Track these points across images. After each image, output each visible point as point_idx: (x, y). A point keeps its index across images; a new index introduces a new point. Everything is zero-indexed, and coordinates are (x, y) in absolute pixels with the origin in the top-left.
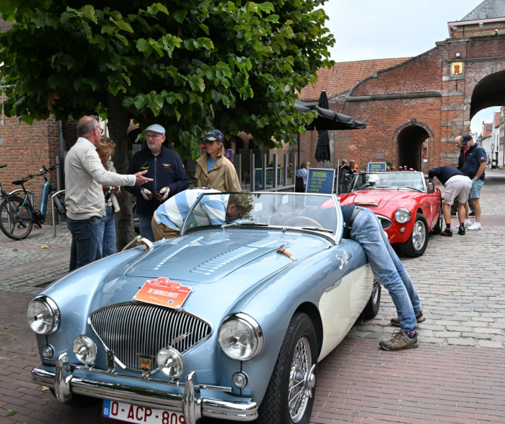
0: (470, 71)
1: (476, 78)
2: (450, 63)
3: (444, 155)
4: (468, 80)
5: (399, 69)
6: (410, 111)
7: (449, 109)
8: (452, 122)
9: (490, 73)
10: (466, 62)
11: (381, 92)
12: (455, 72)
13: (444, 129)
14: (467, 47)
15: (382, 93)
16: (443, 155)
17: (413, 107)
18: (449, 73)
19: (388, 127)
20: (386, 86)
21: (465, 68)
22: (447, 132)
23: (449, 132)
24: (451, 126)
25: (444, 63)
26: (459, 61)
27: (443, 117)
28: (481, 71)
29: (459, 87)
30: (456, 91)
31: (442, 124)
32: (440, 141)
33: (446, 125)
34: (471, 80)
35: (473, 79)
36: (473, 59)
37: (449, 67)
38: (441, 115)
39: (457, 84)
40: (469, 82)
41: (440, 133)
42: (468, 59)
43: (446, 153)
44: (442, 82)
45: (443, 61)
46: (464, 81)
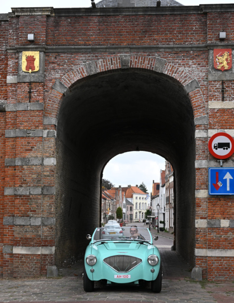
0: (54, 69)
1: (63, 82)
2: (19, 51)
3: (10, 219)
4: (50, 85)
7: (19, 134)
8: (23, 159)
9: (85, 74)
10: (45, 51)
12: (27, 68)
13: (10, 171)
14: (47, 26)
16: (7, 220)
18: (17, 66)
21: (45, 63)
22: (14, 176)
23: (18, 177)
24: (22, 166)
25: (9, 51)
26: (33, 48)
27: (8, 149)
28: (72, 69)
29: (34, 95)
30: (30, 102)
31: (6, 161)
32: (3, 193)
33: (13, 164)
34: (54, 84)
35: (57, 83)
36: (57, 47)
37: (17, 58)
38: (5, 146)
39: (30, 89)
40: (52, 88)
41: (4, 179)
42: (49, 47)
43: (14, 216)
44: (6, 85)
45: (8, 47)
46: (43, 86)
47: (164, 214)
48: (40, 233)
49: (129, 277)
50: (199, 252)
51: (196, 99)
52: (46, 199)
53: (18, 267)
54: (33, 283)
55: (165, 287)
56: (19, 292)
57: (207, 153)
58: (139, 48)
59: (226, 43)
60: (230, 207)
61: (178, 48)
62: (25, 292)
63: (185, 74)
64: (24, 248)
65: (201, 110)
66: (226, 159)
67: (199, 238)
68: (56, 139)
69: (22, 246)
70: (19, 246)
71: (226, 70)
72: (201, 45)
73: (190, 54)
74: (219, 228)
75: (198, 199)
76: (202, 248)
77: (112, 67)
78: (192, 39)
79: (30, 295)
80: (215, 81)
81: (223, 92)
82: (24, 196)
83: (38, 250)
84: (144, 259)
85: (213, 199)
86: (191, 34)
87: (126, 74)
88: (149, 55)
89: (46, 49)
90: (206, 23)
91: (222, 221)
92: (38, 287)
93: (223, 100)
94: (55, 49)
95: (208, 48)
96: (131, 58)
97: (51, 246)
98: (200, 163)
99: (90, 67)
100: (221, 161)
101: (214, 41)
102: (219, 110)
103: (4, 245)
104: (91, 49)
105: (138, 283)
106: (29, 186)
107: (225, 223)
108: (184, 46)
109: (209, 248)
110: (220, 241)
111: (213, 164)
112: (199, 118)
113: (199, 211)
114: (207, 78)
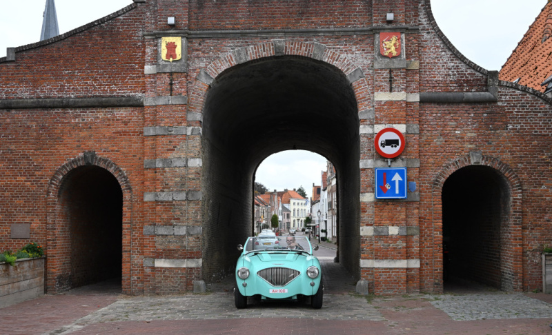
0: (198, 57)
1: (209, 72)
2: (157, 36)
3: (151, 229)
4: (194, 75)
5: (60, 45)
6: (82, 134)
7: (159, 132)
8: (165, 160)
9: (234, 63)
10: (188, 37)
11: (23, 93)
12: (168, 56)
13: (150, 174)
14: (190, 8)
15: (26, 95)
16: (147, 229)
17: (88, 126)
18: (156, 55)
19: (39, 167)
20: (35, 81)
21: (188, 50)
22: (154, 180)
23: (158, 180)
24: (163, 168)
25: (146, 37)
26: (174, 33)
27: (147, 149)
28: (218, 57)
29: (176, 87)
30: (171, 95)
31: (145, 163)
32: (143, 199)
33: (153, 167)
34: (199, 74)
35: (202, 73)
36: (201, 32)
37: (156, 45)
38: (143, 145)
39: (171, 80)
40: (196, 79)
41: (143, 183)
42: (192, 32)
43: (155, 225)
44: (144, 75)
45: (146, 33)
46: (186, 77)
47: (326, 222)
48: (185, 243)
49: (286, 291)
50: (364, 263)
51: (361, 91)
52: (192, 205)
53: (160, 282)
54: (179, 300)
55: (327, 302)
56: (162, 310)
57: (373, 151)
58: (295, 32)
59: (393, 26)
60: (399, 212)
61: (339, 32)
62: (170, 309)
63: (348, 61)
64: (167, 260)
65: (366, 103)
66: (394, 158)
67: (365, 247)
68: (201, 137)
69: (165, 258)
70: (161, 258)
71: (394, 57)
72: (365, 28)
73: (353, 39)
74: (387, 236)
75: (364, 203)
76: (368, 259)
77: (264, 54)
78: (355, 21)
79: (175, 313)
80: (381, 70)
81: (391, 82)
82: (166, 202)
83: (183, 263)
84: (303, 271)
85: (380, 203)
86: (354, 15)
87: (281, 61)
88: (307, 41)
89: (189, 34)
90: (371, 3)
91: (391, 228)
92: (183, 304)
93: (391, 91)
94: (200, 34)
95: (373, 32)
96: (286, 44)
97: (198, 258)
98: (366, 163)
99: (239, 54)
100: (389, 160)
101: (380, 23)
102: (387, 102)
103: (145, 257)
104: (241, 33)
105: (296, 298)
106: (172, 191)
107: (394, 231)
108: (346, 29)
109: (376, 259)
110: (388, 251)
111: (380, 164)
112: (364, 111)
113: (365, 217)
114: (372, 66)
